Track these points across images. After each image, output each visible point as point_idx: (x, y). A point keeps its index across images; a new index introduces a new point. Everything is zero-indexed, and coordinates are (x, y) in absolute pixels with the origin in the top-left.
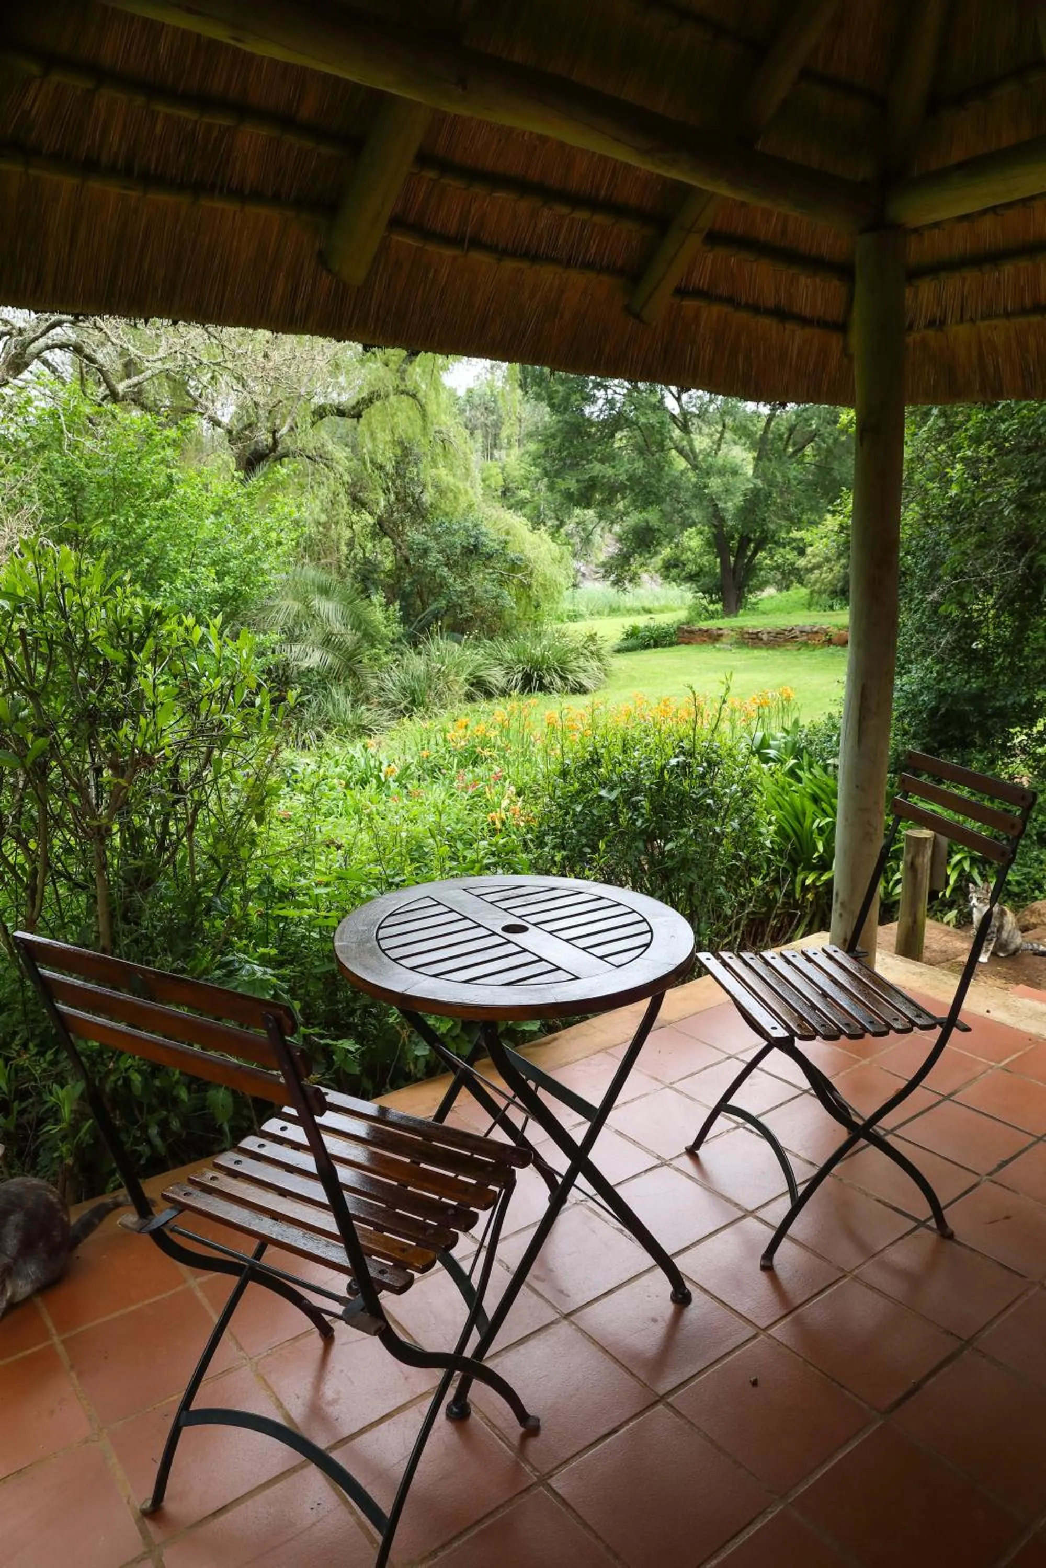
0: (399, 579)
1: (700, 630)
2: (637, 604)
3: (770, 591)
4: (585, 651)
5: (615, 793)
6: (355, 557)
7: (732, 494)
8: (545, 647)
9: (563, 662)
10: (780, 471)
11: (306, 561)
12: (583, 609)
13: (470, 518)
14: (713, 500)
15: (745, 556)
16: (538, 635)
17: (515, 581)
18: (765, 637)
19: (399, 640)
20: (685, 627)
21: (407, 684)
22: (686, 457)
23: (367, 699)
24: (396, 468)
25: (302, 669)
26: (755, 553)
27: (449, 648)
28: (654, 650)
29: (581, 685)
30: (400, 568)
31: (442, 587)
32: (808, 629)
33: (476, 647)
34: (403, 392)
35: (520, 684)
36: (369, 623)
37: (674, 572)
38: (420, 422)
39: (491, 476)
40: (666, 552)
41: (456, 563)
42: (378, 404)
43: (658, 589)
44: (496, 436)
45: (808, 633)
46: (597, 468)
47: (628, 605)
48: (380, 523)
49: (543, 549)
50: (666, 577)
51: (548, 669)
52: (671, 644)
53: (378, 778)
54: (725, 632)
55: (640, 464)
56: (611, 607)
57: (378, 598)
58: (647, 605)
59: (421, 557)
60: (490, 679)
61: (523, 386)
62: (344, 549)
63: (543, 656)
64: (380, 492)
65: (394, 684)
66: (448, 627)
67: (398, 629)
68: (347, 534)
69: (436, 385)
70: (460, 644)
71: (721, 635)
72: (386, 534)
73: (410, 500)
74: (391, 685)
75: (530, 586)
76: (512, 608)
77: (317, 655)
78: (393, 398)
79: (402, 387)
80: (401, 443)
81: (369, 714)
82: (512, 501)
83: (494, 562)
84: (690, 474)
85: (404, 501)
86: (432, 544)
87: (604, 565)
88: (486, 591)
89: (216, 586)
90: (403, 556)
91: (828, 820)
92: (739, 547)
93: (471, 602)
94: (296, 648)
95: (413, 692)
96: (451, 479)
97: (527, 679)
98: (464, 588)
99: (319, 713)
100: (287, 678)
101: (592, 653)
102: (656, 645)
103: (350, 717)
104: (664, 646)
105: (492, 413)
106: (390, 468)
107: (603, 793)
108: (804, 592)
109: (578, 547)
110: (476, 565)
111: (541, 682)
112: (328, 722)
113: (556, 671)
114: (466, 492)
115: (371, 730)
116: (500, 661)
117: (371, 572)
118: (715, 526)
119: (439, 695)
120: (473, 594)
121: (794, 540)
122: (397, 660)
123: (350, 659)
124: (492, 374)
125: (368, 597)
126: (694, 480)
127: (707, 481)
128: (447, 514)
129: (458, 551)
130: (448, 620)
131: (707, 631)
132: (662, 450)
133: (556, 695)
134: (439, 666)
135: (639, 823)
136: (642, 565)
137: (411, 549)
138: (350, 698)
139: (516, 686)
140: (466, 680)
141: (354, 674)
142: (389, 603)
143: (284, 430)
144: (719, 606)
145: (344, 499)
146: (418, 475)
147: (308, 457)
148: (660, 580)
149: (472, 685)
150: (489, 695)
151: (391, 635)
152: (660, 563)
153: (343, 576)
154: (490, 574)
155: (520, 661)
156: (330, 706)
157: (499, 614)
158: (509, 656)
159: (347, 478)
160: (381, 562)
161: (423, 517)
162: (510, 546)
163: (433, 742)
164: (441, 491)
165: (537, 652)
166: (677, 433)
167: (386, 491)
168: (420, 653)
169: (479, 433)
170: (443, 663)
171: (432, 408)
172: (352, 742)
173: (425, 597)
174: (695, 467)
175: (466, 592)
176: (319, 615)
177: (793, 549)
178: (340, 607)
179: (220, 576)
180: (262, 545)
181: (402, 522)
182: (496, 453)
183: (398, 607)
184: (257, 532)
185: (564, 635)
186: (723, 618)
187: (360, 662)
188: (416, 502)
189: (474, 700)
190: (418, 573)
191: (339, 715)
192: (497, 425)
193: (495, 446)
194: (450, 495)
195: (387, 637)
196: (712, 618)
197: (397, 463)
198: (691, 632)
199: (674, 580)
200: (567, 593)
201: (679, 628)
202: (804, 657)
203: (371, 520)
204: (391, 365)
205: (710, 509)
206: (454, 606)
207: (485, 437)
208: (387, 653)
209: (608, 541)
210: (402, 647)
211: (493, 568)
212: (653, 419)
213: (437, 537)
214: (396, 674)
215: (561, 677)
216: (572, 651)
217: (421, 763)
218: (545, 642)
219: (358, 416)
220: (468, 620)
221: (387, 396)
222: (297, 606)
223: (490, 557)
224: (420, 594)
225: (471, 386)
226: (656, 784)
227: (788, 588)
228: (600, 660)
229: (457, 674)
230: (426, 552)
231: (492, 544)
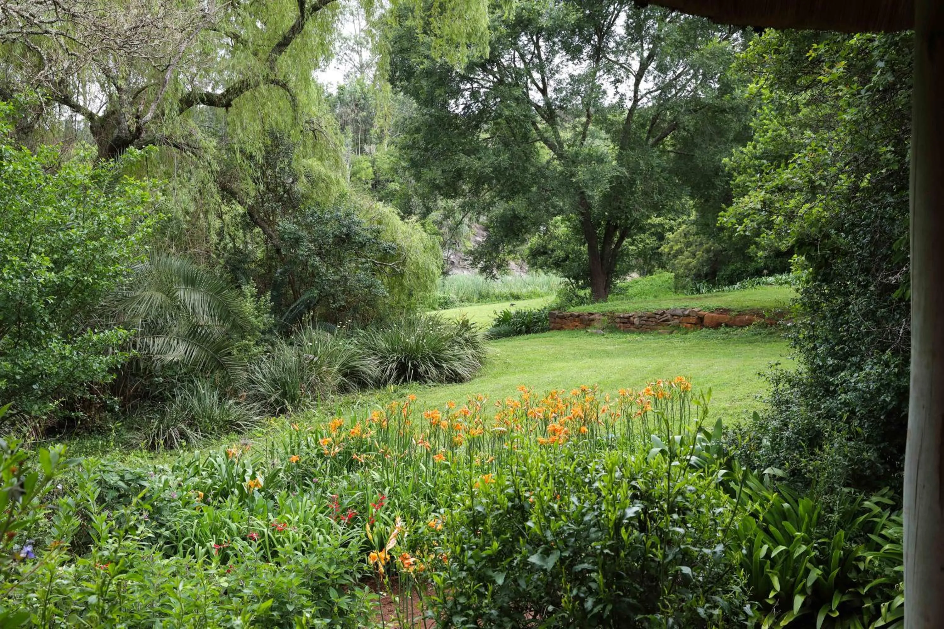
0: (270, 269)
1: (571, 315)
2: (506, 291)
3: (635, 275)
4: (460, 339)
5: (551, 562)
6: (224, 248)
7: (599, 181)
8: (419, 336)
9: (437, 351)
10: (643, 160)
11: (173, 251)
12: (453, 296)
13: (343, 208)
14: (580, 188)
15: (612, 242)
16: (411, 324)
17: (387, 270)
18: (636, 321)
19: (270, 331)
20: (557, 312)
21: (278, 376)
22: (551, 147)
23: (235, 393)
24: (266, 158)
25: (166, 362)
26: (622, 239)
27: (321, 337)
28: (526, 336)
29: (457, 374)
30: (271, 258)
31: (314, 276)
32: (679, 312)
33: (349, 337)
34: (273, 82)
35: (395, 374)
36: (239, 314)
37: (541, 259)
38: (290, 113)
39: (362, 169)
40: (533, 241)
41: (328, 252)
42: (247, 93)
43: (524, 276)
44: (366, 132)
45: (679, 316)
46: (464, 160)
47: (497, 291)
48: (251, 212)
49: (416, 237)
50: (533, 265)
51: (423, 358)
52: (543, 330)
53: (241, 489)
54: (597, 316)
55: (505, 156)
56: (480, 294)
57: (249, 289)
58: (515, 291)
59: (292, 246)
60: (364, 369)
61: (392, 81)
62: (214, 238)
63: (417, 344)
64: (250, 181)
65: (264, 376)
66: (321, 316)
67: (268, 319)
68: (217, 223)
69: (306, 80)
70: (332, 334)
71: (593, 320)
72: (256, 224)
73: (281, 189)
74: (261, 377)
75: (402, 275)
76: (385, 297)
77: (182, 347)
78: (263, 88)
79: (272, 77)
80: (271, 133)
81: (237, 408)
82: (383, 193)
83: (366, 251)
84: (556, 162)
85: (274, 191)
86: (304, 233)
87: (471, 253)
88: (359, 281)
89: (52, 276)
90: (274, 245)
91: (782, 548)
92: (606, 234)
93: (344, 292)
94: (159, 341)
95: (284, 384)
96: (323, 170)
97: (402, 369)
98: (337, 278)
99: (184, 409)
100: (150, 372)
101: (466, 340)
102: (528, 332)
103: (217, 411)
104: (536, 332)
105: (363, 109)
106: (260, 158)
107: (534, 559)
108: (668, 276)
109: (447, 237)
110: (348, 255)
111: (416, 372)
112: (193, 418)
113: (431, 360)
114: (338, 182)
115: (239, 426)
116: (374, 351)
117: (240, 262)
118: (582, 214)
119: (312, 387)
120: (346, 284)
121: (653, 226)
122: (268, 351)
123: (216, 352)
124: (362, 73)
125: (239, 287)
126: (559, 168)
127: (573, 169)
128: (318, 204)
129: (331, 240)
130: (320, 310)
131: (578, 316)
132: (527, 141)
133: (430, 383)
134: (311, 356)
135: (589, 604)
136: (510, 252)
137: (282, 239)
138: (216, 393)
139: (390, 376)
140: (340, 370)
141: (221, 366)
142: (260, 293)
143: (149, 116)
144: (588, 291)
145: (213, 187)
146: (289, 165)
147: (175, 146)
148: (526, 267)
149: (345, 375)
150: (363, 385)
151: (262, 326)
152: (527, 252)
153: (212, 266)
154: (362, 263)
155: (394, 350)
156: (195, 402)
157: (372, 302)
158: (383, 345)
159: (215, 167)
160: (253, 252)
161: (294, 207)
162: (382, 235)
163: (304, 443)
164: (313, 182)
165: (411, 340)
166: (542, 125)
167: (256, 181)
168: (291, 344)
169: (349, 129)
170: (315, 354)
171: (302, 98)
172: (218, 439)
173: (297, 287)
174: (561, 156)
175: (338, 282)
176: (185, 306)
177: (652, 234)
178: (207, 298)
179: (58, 266)
180: (107, 231)
181: (273, 211)
182: (367, 148)
183: (269, 298)
184: (103, 217)
185: (438, 323)
186: (593, 303)
187: (230, 354)
188: (287, 191)
189: (347, 391)
190: (290, 262)
191: (204, 411)
192: (368, 122)
193: (365, 141)
194: (322, 185)
195: (258, 328)
196: (582, 303)
197: (268, 153)
198: (563, 318)
199: (541, 267)
200: (439, 281)
201: (550, 314)
202: (677, 340)
203: (240, 209)
204: (260, 54)
205: (577, 198)
206: (327, 295)
207: (356, 132)
208: (257, 344)
209: (475, 230)
210: (273, 338)
211: (366, 257)
212: (517, 112)
213: (309, 227)
214: (267, 366)
215: (436, 366)
216: (446, 339)
217: (289, 469)
218: (418, 331)
219: (228, 105)
220: (341, 309)
221: (257, 85)
222: (159, 297)
223: (362, 246)
224: (291, 283)
225: (342, 83)
226: (611, 547)
227: (651, 272)
228: (475, 348)
229: (330, 364)
230: (297, 241)
231: (364, 233)
